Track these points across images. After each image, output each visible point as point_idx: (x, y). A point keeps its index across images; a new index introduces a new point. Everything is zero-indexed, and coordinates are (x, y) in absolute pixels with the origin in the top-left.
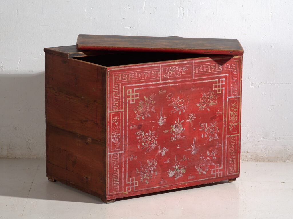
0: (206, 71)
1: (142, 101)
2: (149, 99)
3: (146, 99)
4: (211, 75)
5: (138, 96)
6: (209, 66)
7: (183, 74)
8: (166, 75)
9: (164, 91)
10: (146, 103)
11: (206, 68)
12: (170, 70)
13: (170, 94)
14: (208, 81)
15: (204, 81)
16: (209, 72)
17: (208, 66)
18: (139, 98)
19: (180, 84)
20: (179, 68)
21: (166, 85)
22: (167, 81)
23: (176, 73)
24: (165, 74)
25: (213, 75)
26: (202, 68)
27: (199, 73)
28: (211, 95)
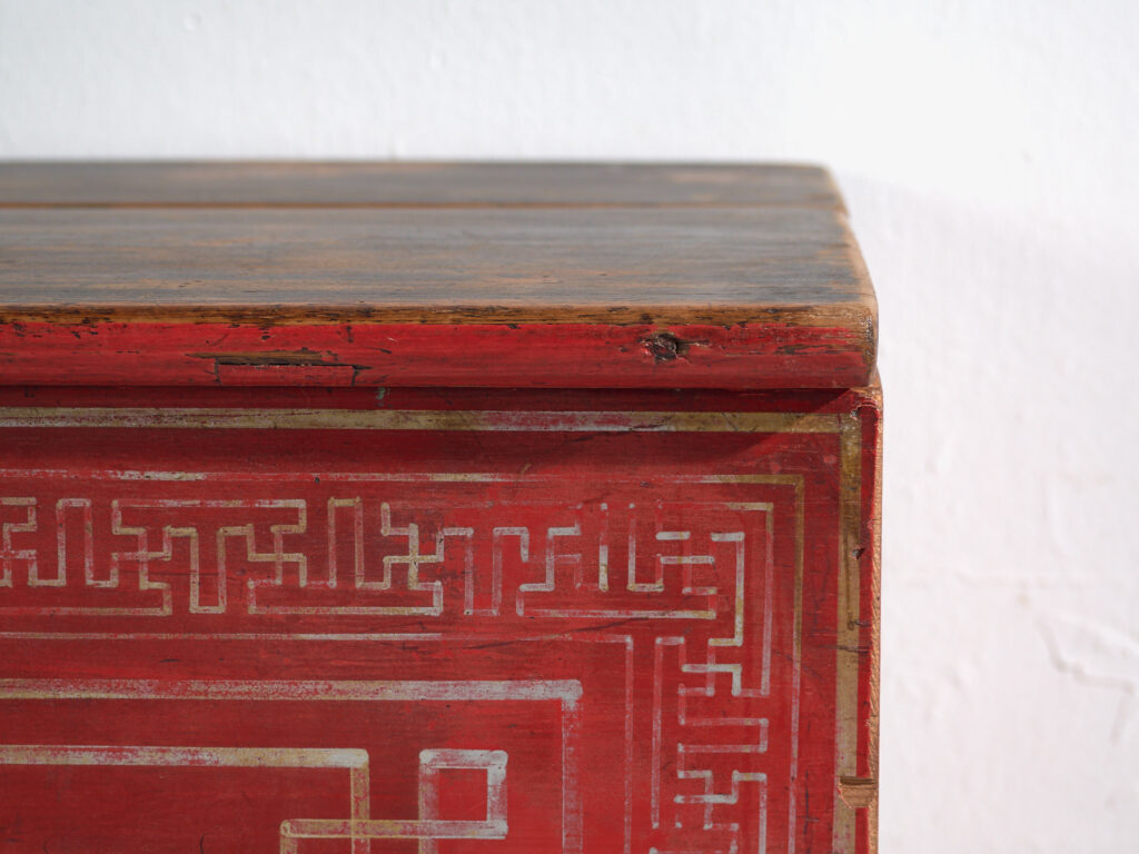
0: (127, 594)
4: (236, 674)
6: (183, 517)
11: (130, 543)
14: (176, 757)
15: (87, 757)
16: (182, 618)
17: (154, 522)
25: (262, 673)
26: (42, 540)
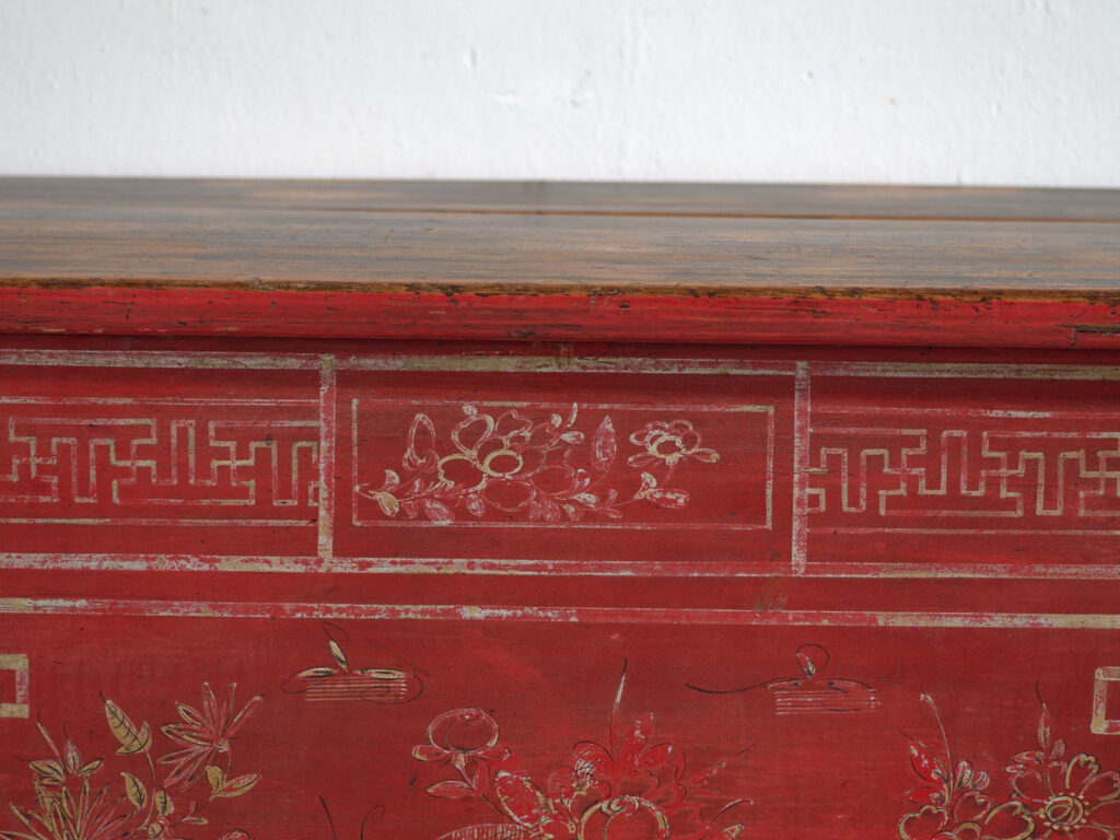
0: (991, 501)
1: (72, 755)
2: (162, 745)
3: (130, 736)
4: (1068, 561)
5: (20, 694)
6: (1033, 445)
7: (651, 509)
8: (399, 493)
9: (374, 674)
10: (132, 787)
11: (995, 463)
12: (469, 438)
13: (467, 713)
14: (1021, 621)
16: (1030, 519)
17: (1013, 447)
18: (36, 715)
19: (603, 613)
20: (588, 424)
21: (412, 612)
22: (419, 566)
23: (553, 482)
24: (392, 476)
25: (1085, 559)
26: (930, 461)
27: (884, 522)
28: (1058, 788)
